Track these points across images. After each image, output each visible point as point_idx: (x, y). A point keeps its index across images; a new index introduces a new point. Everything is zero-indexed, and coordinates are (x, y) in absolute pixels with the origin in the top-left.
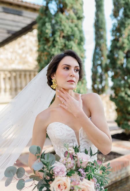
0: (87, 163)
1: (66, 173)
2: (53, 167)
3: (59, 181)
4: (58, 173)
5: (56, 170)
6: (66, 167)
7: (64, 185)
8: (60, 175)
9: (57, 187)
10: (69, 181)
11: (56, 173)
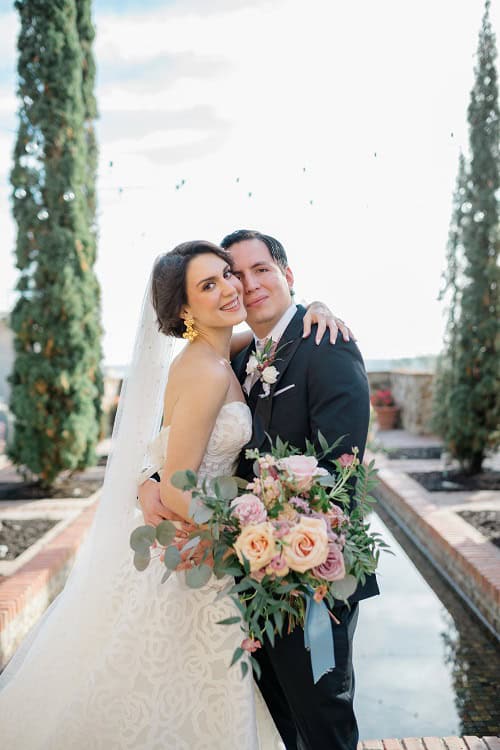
0: (311, 479)
1: (266, 513)
2: (234, 508)
3: (249, 534)
4: (246, 518)
5: (241, 512)
6: (263, 501)
7: (262, 541)
8: (251, 522)
9: (249, 547)
10: (271, 529)
11: (241, 518)
